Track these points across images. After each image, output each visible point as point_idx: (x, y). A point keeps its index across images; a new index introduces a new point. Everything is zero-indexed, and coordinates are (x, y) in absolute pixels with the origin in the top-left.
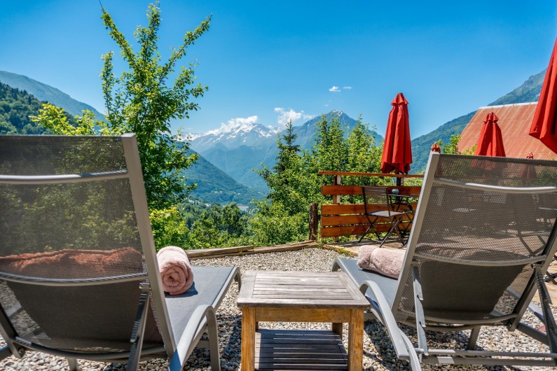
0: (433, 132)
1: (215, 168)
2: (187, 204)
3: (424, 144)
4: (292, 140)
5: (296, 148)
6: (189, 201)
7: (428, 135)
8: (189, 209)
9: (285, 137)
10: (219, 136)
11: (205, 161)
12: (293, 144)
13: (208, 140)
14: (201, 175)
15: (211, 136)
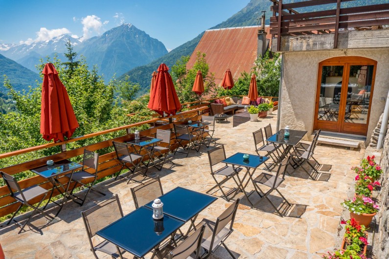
0: (195, 39)
1: (32, 73)
2: (11, 105)
3: (190, 47)
4: (73, 57)
5: (76, 64)
6: (14, 102)
7: (192, 41)
8: (14, 108)
9: (66, 55)
10: (31, 46)
11: (22, 67)
12: (75, 61)
13: (21, 49)
14: (20, 79)
15: (24, 45)
